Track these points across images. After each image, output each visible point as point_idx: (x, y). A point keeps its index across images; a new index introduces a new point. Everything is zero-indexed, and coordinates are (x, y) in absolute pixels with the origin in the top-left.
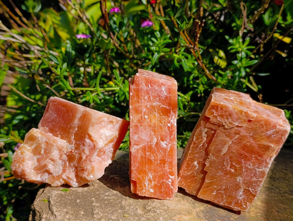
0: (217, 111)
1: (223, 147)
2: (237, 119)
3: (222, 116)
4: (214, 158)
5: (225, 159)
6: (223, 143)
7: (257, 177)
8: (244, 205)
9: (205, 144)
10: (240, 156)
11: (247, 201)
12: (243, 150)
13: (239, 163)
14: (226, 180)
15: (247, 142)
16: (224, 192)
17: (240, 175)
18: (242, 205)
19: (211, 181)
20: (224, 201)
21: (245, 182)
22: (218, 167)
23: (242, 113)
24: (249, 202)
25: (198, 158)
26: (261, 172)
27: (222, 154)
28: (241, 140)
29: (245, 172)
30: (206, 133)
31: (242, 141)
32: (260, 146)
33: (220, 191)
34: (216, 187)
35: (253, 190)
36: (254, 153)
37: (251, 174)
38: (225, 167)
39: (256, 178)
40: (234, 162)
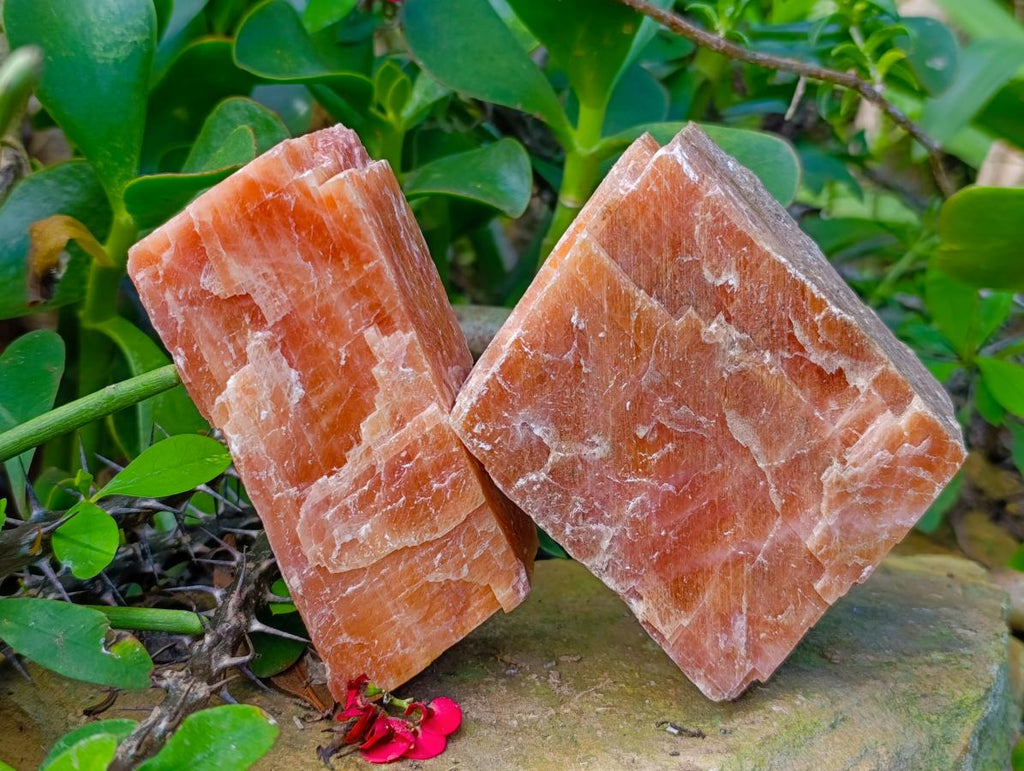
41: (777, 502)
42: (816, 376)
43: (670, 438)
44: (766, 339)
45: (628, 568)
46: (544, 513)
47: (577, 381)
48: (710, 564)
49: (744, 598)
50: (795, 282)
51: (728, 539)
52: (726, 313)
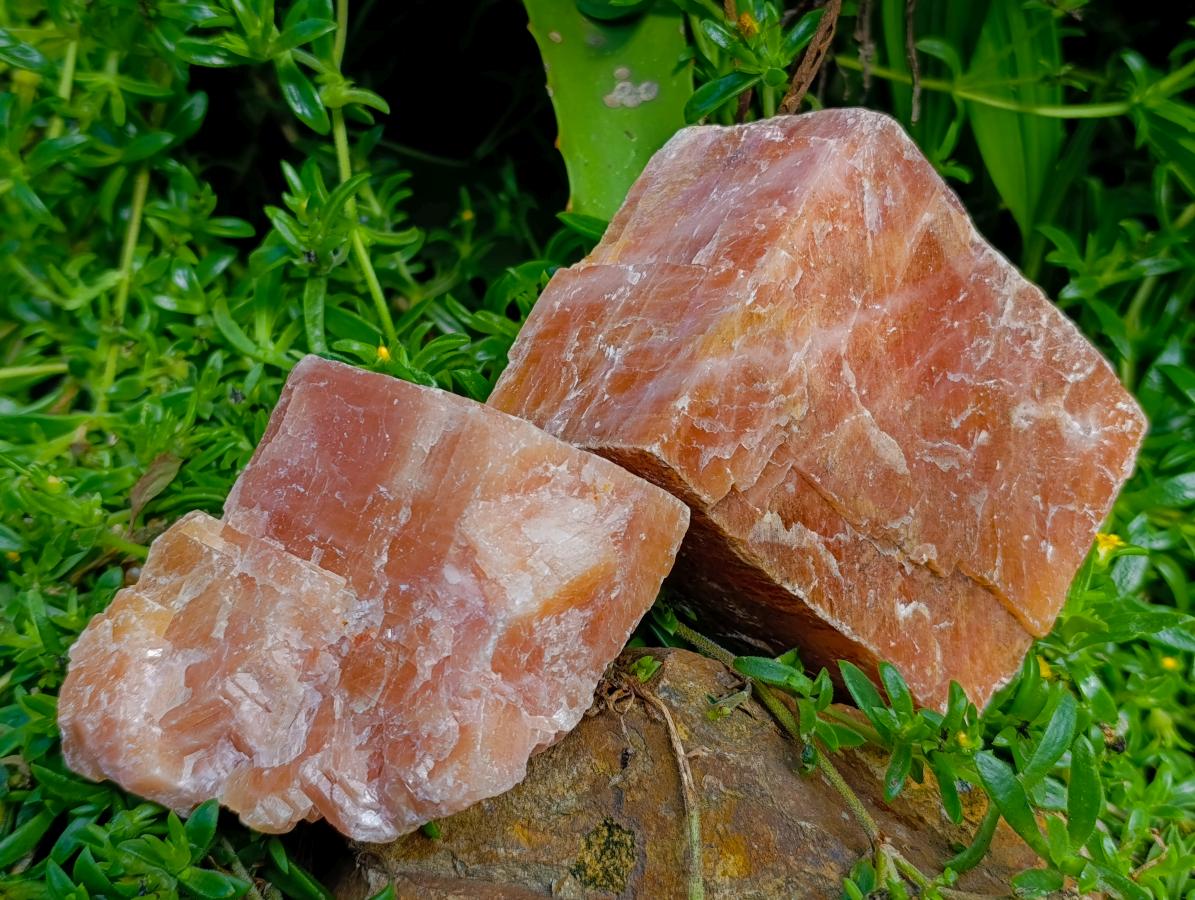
0: (711, 439)
1: (875, 458)
2: (779, 348)
3: (744, 421)
4: (912, 511)
5: (928, 459)
6: (859, 451)
7: (1033, 330)
8: (1124, 427)
9: (831, 540)
10: (932, 382)
11: (1113, 408)
12: (911, 361)
13: (957, 397)
14: (1010, 478)
15: (881, 334)
16: (1054, 505)
17: (1006, 406)
18: (1124, 433)
19: (999, 552)
20: (1090, 512)
21: (1038, 392)
22: (951, 504)
23: (759, 316)
24: (1117, 400)
25: (884, 593)
26: (1018, 306)
27: (902, 468)
28: (868, 358)
29: (1002, 383)
30: (787, 526)
31: (874, 354)
32: (914, 279)
33: (1048, 524)
34: (1026, 537)
35: (1077, 365)
36: (938, 314)
37: (1013, 353)
38: (961, 472)
39: (1036, 339)
40: (950, 421)
41: (847, 372)
42: (810, 516)
43: (955, 433)
44: (864, 552)
45: (987, 280)
46: (1067, 337)
47: (1045, 486)
48: (907, 290)
49: (870, 251)
50: (842, 617)
51: (891, 321)
52: (904, 574)
